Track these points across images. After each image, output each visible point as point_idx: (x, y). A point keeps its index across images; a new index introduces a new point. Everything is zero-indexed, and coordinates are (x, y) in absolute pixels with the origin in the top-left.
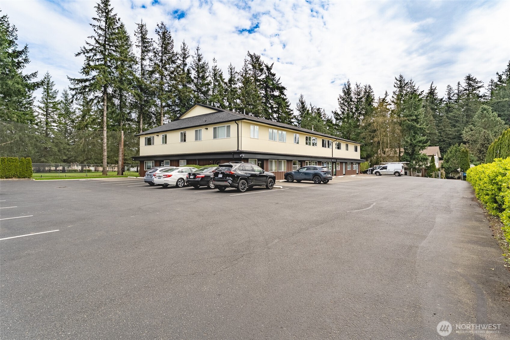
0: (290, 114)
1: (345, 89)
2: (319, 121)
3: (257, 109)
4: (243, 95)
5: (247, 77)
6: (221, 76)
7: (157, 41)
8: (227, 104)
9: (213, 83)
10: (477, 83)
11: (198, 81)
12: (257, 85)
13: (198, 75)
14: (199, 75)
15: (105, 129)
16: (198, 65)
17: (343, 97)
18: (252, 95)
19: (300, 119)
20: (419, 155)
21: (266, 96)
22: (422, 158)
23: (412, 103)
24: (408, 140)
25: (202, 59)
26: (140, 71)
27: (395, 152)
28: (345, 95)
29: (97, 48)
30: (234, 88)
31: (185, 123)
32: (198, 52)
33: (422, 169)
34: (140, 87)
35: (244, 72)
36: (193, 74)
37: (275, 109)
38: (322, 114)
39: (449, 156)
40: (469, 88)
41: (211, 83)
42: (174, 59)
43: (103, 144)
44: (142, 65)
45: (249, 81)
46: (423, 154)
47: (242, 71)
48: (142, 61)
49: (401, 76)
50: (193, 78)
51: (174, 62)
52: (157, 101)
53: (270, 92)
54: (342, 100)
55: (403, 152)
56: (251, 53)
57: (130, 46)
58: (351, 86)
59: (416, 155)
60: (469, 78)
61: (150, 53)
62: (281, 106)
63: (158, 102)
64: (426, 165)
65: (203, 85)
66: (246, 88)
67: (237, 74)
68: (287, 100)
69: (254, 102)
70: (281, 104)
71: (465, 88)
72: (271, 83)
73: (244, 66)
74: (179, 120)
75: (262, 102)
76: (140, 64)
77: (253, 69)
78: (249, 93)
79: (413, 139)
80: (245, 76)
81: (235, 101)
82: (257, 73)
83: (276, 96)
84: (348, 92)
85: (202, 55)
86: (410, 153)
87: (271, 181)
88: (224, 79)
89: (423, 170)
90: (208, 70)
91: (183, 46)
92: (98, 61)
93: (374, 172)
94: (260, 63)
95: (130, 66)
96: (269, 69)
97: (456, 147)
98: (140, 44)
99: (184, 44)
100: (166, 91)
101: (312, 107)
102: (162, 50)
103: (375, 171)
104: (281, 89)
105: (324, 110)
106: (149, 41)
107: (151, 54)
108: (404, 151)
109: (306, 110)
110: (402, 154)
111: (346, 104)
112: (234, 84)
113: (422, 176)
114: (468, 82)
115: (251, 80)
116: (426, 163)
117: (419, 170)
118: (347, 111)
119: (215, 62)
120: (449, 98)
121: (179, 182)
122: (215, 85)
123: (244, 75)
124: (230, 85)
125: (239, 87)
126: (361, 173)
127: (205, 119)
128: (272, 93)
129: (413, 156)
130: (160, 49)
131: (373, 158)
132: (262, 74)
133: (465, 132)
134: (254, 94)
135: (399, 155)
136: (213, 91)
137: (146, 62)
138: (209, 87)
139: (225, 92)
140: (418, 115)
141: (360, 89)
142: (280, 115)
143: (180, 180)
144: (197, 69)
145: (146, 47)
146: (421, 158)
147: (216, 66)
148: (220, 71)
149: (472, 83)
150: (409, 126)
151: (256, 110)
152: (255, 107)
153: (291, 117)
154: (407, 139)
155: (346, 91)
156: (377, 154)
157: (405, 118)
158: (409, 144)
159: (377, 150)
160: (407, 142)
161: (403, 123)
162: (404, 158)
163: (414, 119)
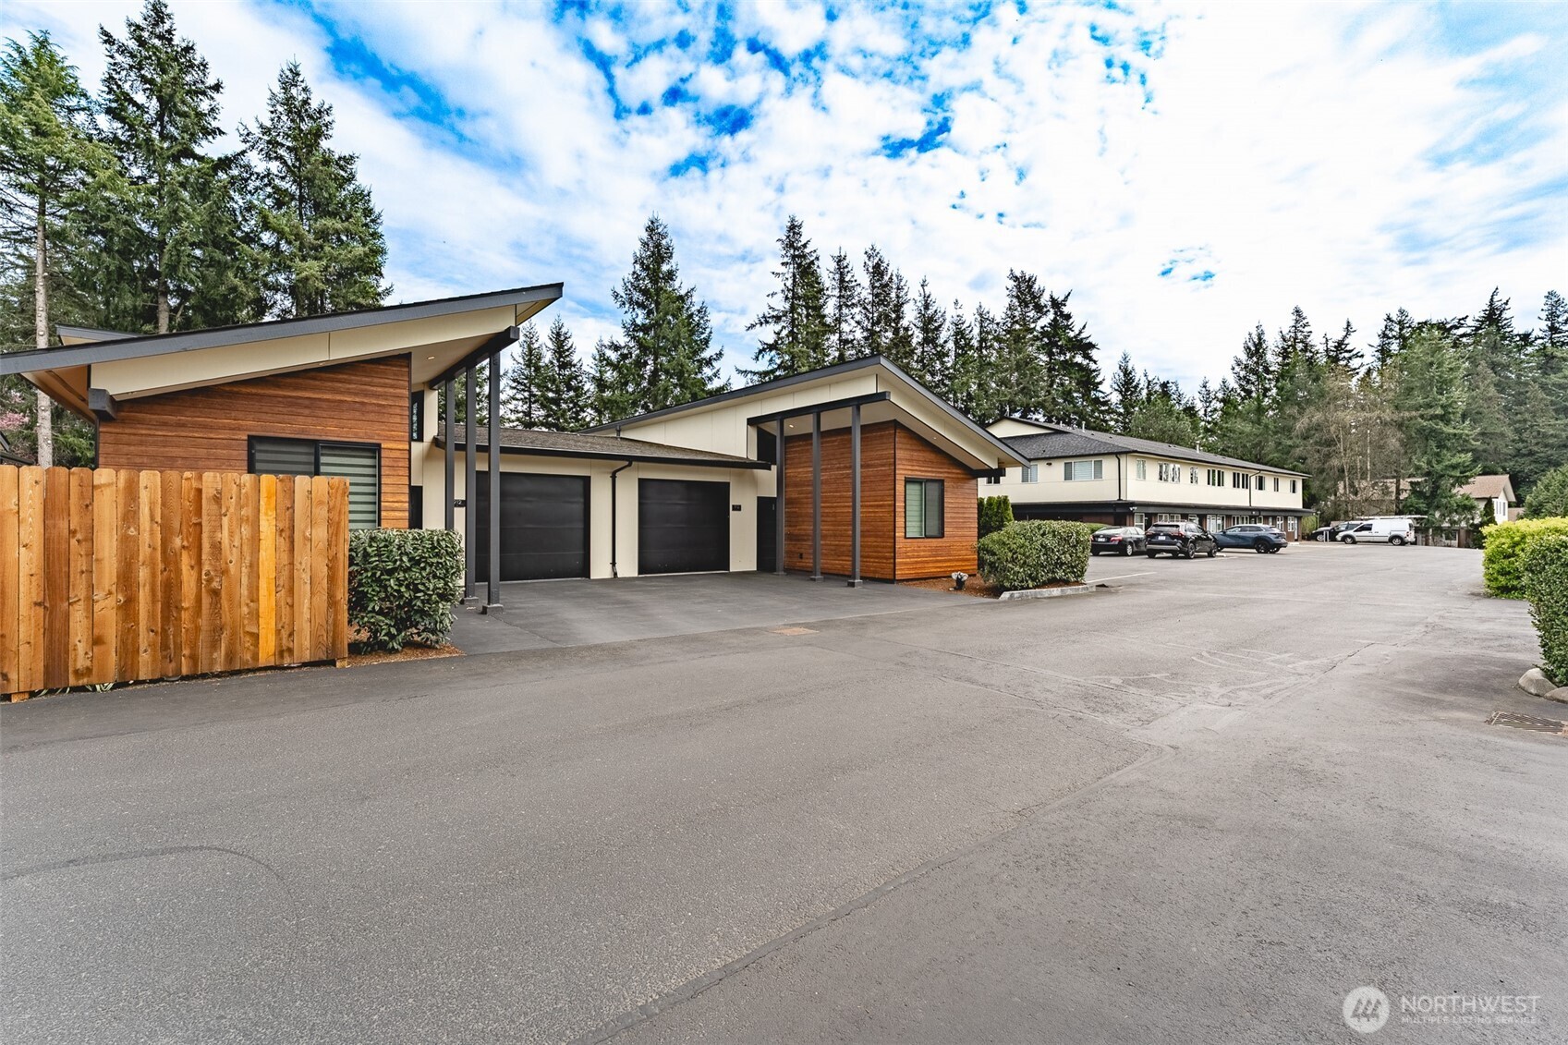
0: (1104, 404)
1: (1249, 344)
7: (865, 284)
13: (925, 338)
14: (928, 336)
16: (925, 318)
17: (1245, 362)
20: (1451, 497)
22: (1458, 506)
23: (1433, 377)
24: (1422, 464)
25: (932, 304)
27: (1385, 491)
28: (1250, 358)
32: (924, 291)
33: (1459, 531)
38: (1173, 396)
39: (1541, 497)
46: (1463, 495)
47: (1005, 317)
50: (915, 345)
54: (1242, 370)
55: (1406, 490)
56: (1014, 272)
58: (1265, 337)
59: (1442, 497)
64: (1471, 521)
67: (994, 324)
68: (1097, 372)
72: (1064, 335)
73: (1006, 306)
79: (1434, 461)
82: (1030, 314)
83: (1074, 366)
84: (1257, 350)
85: (932, 296)
86: (1425, 493)
89: (1462, 533)
90: (945, 325)
91: (896, 282)
93: (1339, 537)
94: (1036, 294)
96: (1058, 305)
97: (1563, 474)
99: (898, 277)
101: (1149, 382)
102: (873, 300)
103: (1341, 534)
104: (1085, 347)
105: (1180, 387)
106: (851, 284)
108: (1410, 488)
109: (1134, 389)
110: (1403, 496)
111: (1252, 379)
113: (1459, 546)
116: (1469, 516)
117: (1450, 534)
119: (956, 306)
120: (1553, 329)
126: (1303, 538)
128: (1063, 358)
129: (1436, 501)
130: (870, 297)
131: (1326, 505)
132: (1040, 317)
135: (1397, 498)
140: (1450, 405)
144: (922, 326)
146: (1455, 505)
147: (959, 316)
148: (964, 325)
150: (1424, 430)
154: (1419, 461)
155: (1253, 349)
156: (1335, 495)
157: (1414, 413)
158: (1424, 472)
159: (1336, 485)
160: (1418, 468)
161: (1407, 422)
162: (1411, 506)
163: (1436, 415)
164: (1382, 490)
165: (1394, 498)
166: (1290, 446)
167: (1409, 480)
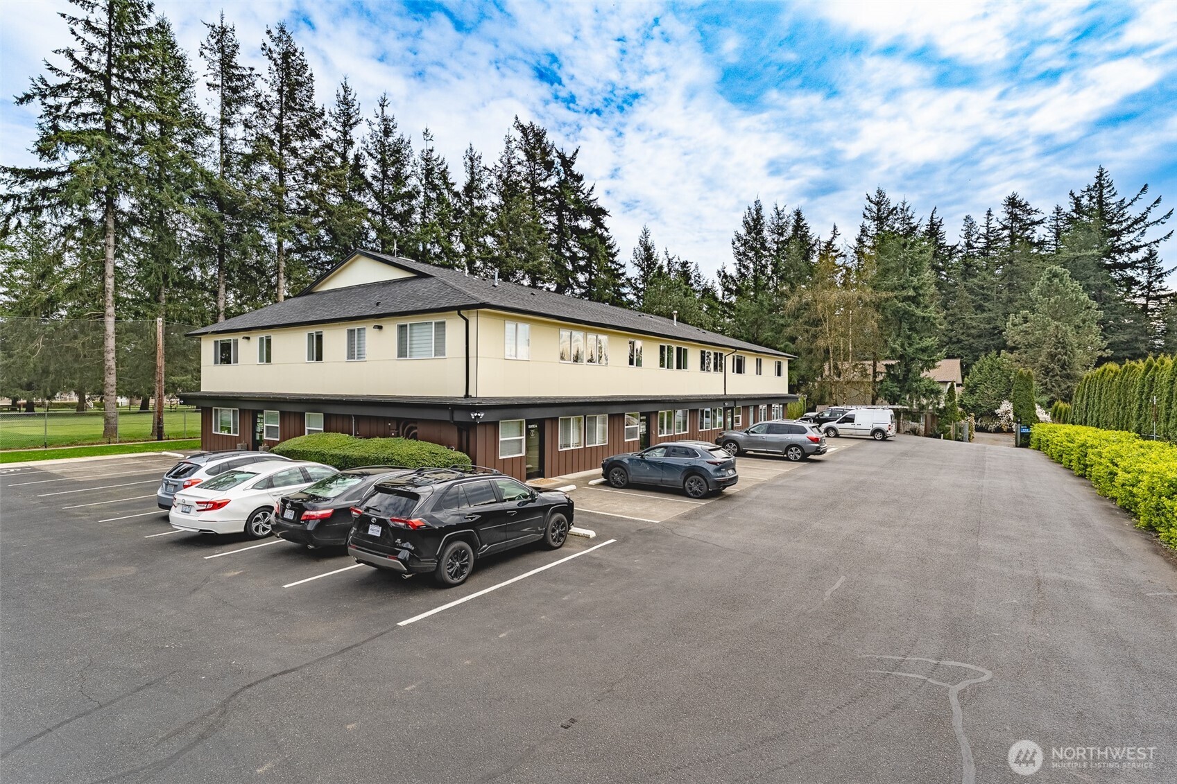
0: (619, 276)
1: (749, 219)
2: (686, 295)
3: (535, 263)
4: (503, 226)
5: (511, 180)
6: (444, 176)
7: (266, 75)
8: (460, 248)
9: (422, 194)
10: (1029, 214)
11: (383, 187)
12: (538, 203)
13: (384, 172)
14: (387, 171)
15: (111, 310)
16: (384, 146)
17: (744, 238)
18: (523, 228)
19: (642, 286)
20: (920, 380)
21: (559, 229)
22: (926, 390)
23: (907, 258)
24: (897, 346)
25: (394, 130)
26: (216, 154)
27: (864, 373)
28: (749, 233)
29: (81, 82)
30: (478, 208)
31: (324, 305)
32: (383, 112)
33: (925, 415)
34: (215, 196)
35: (506, 169)
36: (371, 169)
37: (582, 263)
38: (693, 276)
39: (976, 380)
40: (1012, 224)
41: (418, 193)
42: (314, 125)
43: (106, 354)
44: (222, 138)
45: (516, 191)
46: (930, 379)
47: (501, 165)
48: (222, 127)
49: (879, 192)
50: (370, 179)
51: (314, 134)
52: (267, 236)
53: (570, 221)
54: (742, 246)
55: (882, 373)
56: (522, 122)
57: (186, 83)
58: (762, 213)
59: (912, 381)
60: (1012, 202)
61: (247, 105)
62: (597, 256)
63: (271, 239)
64: (937, 406)
65: (396, 197)
66: (509, 209)
67: (487, 173)
68: (610, 242)
69: (529, 244)
70: (597, 251)
71: (1004, 223)
72: (573, 197)
73: (504, 154)
74: (312, 293)
75: (550, 245)
76: (218, 135)
77: (528, 160)
78: (516, 223)
79: (906, 345)
80: (507, 179)
81: (481, 240)
82: (538, 172)
83: (584, 231)
84: (755, 226)
85: (395, 121)
86: (898, 376)
87: (558, 522)
88: (453, 184)
89: (929, 417)
90: (411, 159)
91: (342, 93)
92: (84, 122)
94: (545, 149)
95: (188, 141)
96: (567, 163)
97: (991, 359)
98: (219, 82)
99: (345, 88)
100: (294, 212)
101: (669, 260)
102: (282, 101)
103: (825, 426)
104: (597, 214)
105: (697, 267)
106: (244, 73)
107: (248, 110)
108: (885, 370)
109: (655, 266)
110: (880, 378)
111: (750, 255)
112: (480, 197)
113: (926, 435)
114: (1010, 211)
115: (524, 188)
116: (935, 401)
117: (918, 418)
118: (754, 271)
119: (428, 138)
120: (969, 245)
121: (258, 519)
122: (428, 199)
123: (505, 175)
124: (468, 199)
125: (490, 204)
127: (376, 299)
128: (574, 223)
129: (907, 384)
130: (275, 96)
131: (813, 386)
132: (549, 176)
133: (1012, 324)
134: (529, 225)
135: (874, 381)
136: (423, 214)
137: (236, 132)
138: (414, 202)
139: (455, 218)
140: (921, 287)
141: (784, 220)
142: (593, 277)
143: (260, 515)
144: (379, 156)
145: (235, 90)
146: (924, 389)
147: (432, 151)
148: (442, 163)
149: (1018, 213)
150: (898, 312)
151: (533, 266)
152: (532, 256)
153: (620, 282)
154: (894, 343)
155: (752, 224)
156: (822, 376)
157: (890, 294)
158: (898, 355)
159: (822, 367)
160: (893, 351)
161: (883, 303)
162: (886, 390)
163: (909, 297)
164: (861, 372)
165: (871, 380)
166: (782, 325)
167: (885, 363)
